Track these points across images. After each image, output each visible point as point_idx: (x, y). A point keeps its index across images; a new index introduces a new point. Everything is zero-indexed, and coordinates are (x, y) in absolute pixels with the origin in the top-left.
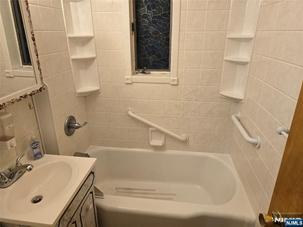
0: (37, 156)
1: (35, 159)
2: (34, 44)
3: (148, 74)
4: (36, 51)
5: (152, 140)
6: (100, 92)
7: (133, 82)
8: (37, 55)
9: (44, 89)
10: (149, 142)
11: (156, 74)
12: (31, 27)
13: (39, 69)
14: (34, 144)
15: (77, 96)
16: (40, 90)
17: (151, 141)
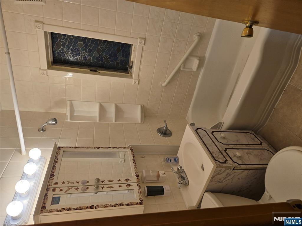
0: (177, 161)
1: (178, 162)
2: (102, 148)
3: (133, 64)
4: (106, 148)
5: (193, 68)
6: (142, 105)
7: (138, 78)
8: (109, 147)
9: (132, 148)
10: (194, 72)
11: (133, 56)
12: (91, 148)
13: (118, 148)
14: (168, 160)
15: (144, 123)
16: (132, 150)
17: (193, 70)
